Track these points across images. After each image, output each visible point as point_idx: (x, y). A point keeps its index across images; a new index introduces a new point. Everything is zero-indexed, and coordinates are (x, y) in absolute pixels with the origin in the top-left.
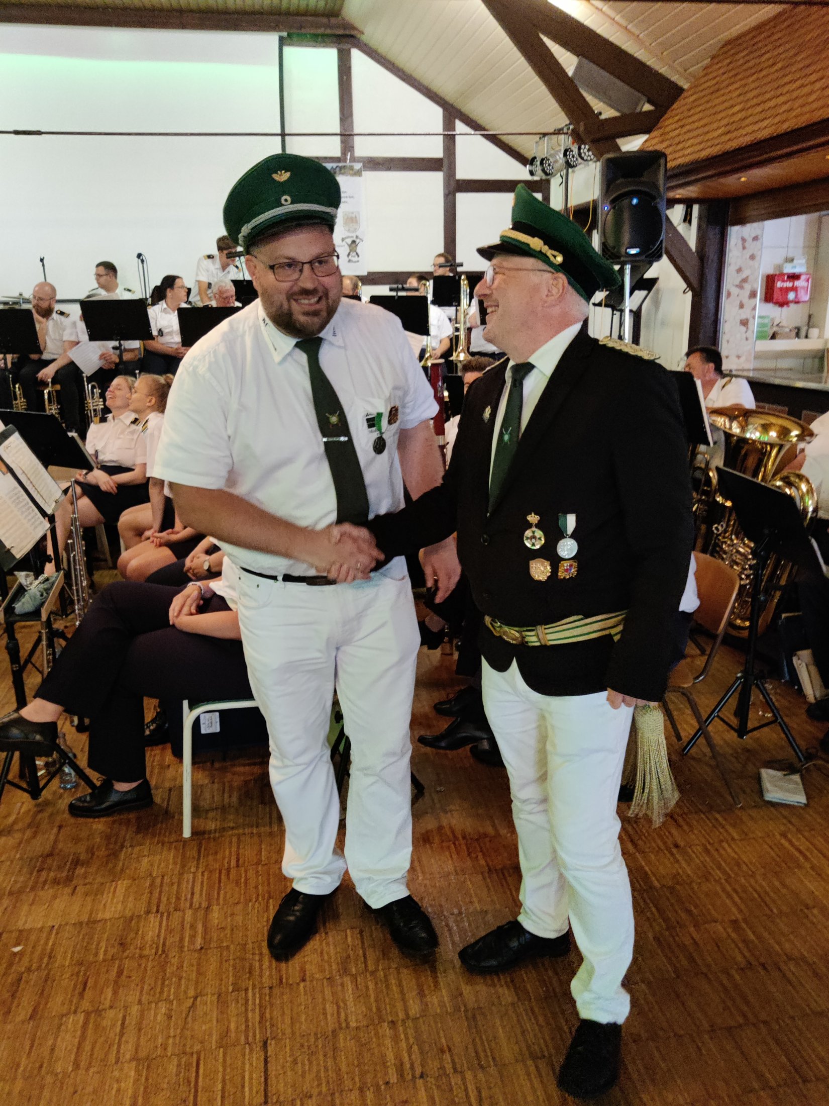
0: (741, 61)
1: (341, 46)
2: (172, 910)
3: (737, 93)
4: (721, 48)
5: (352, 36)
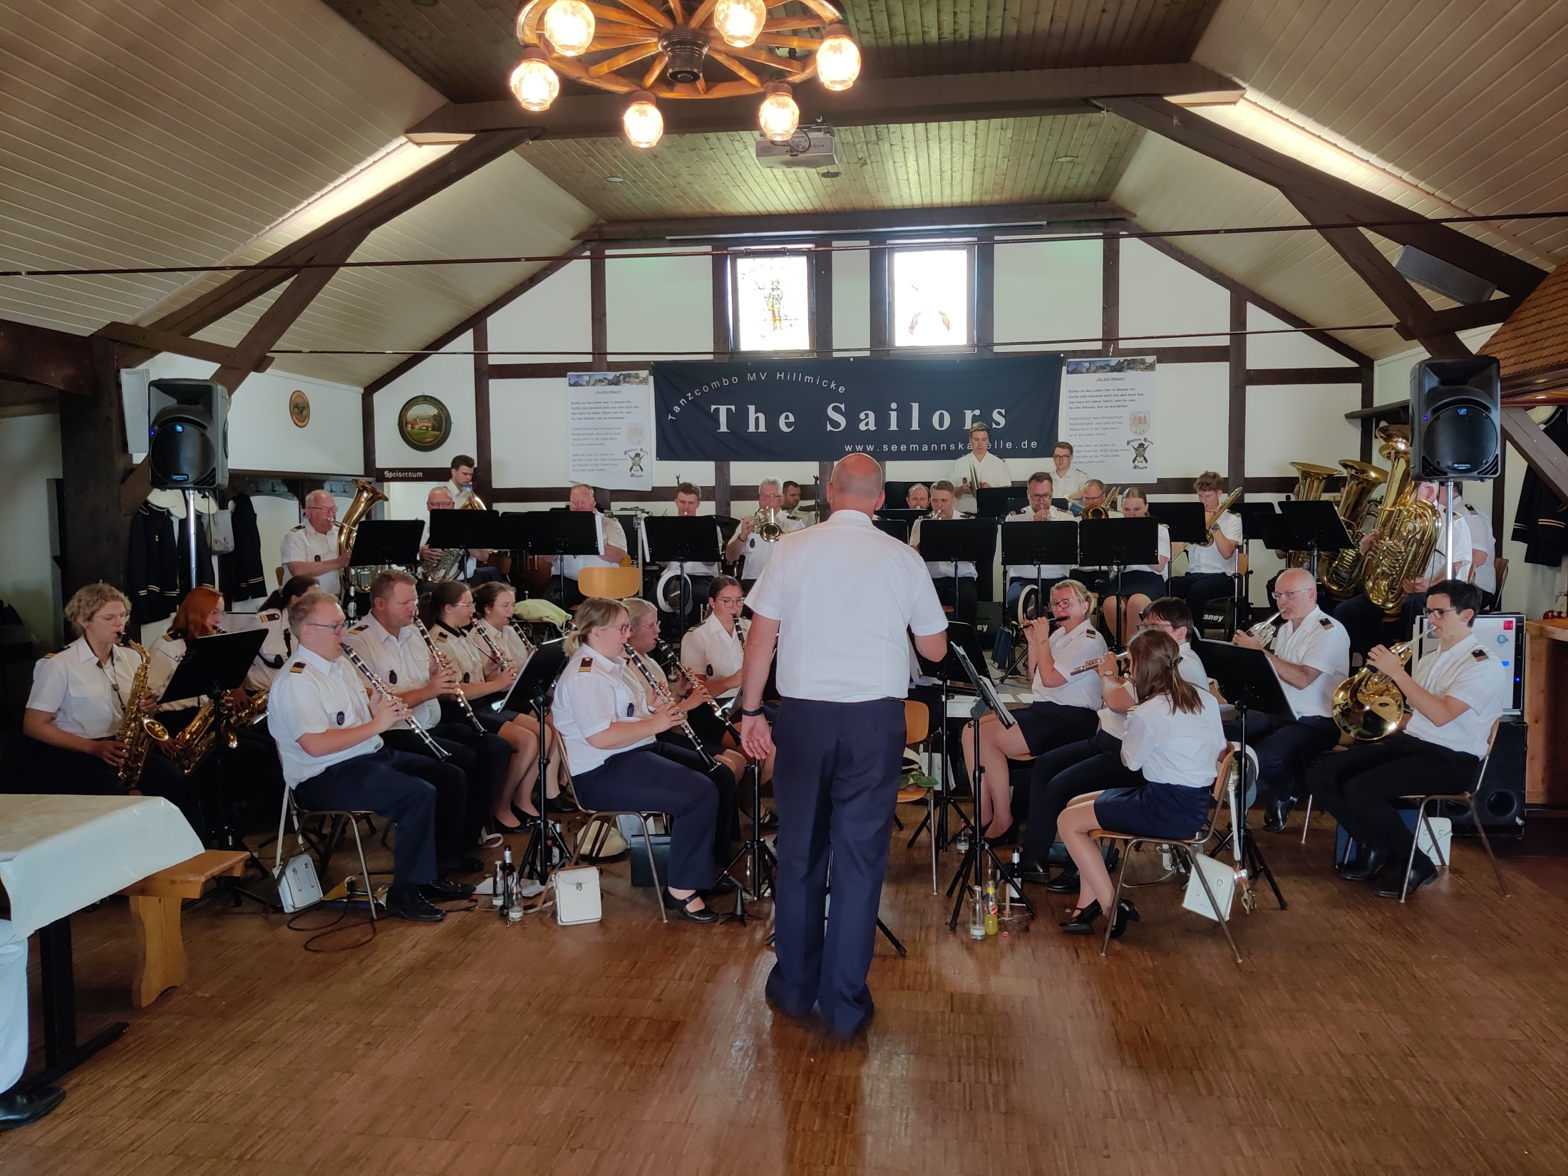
1: (1108, 230)
2: (973, 1082)
5: (1120, 219)
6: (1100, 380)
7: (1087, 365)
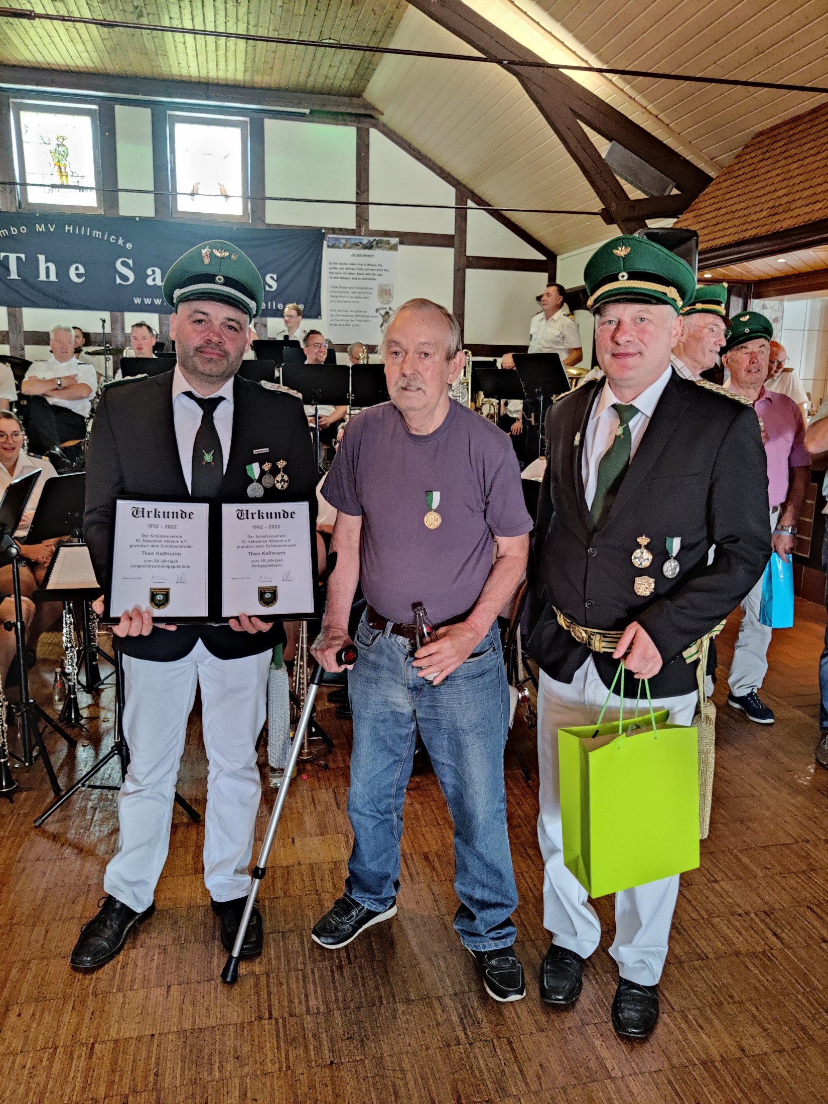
0: (778, 151)
1: (360, 125)
3: (779, 178)
4: (752, 138)
5: (371, 116)
6: (353, 255)
7: (344, 241)
